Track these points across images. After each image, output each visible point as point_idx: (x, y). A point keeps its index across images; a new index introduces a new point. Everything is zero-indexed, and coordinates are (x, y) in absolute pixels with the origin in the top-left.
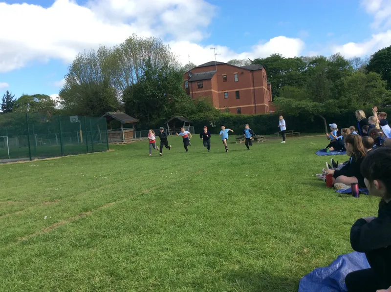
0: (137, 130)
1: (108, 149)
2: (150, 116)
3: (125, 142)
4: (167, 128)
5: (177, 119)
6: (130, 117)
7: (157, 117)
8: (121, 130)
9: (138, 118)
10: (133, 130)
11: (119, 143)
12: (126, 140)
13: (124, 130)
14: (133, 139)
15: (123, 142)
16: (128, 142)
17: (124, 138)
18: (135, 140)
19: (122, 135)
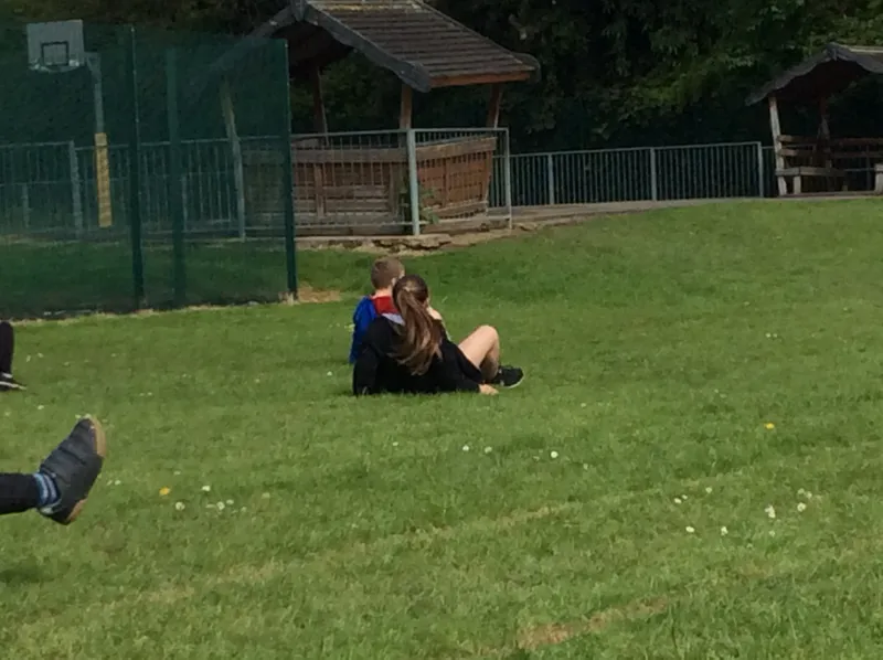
0: (524, 140)
1: (293, 288)
2: (638, 42)
3: (428, 239)
4: (768, 141)
5: (853, 68)
6: (472, 38)
7: (693, 51)
8: (396, 140)
9: (532, 48)
10: (486, 144)
11: (378, 243)
12: (431, 222)
13: (419, 138)
14: (490, 213)
15: (408, 237)
16: (445, 238)
17: (420, 209)
18: (505, 227)
19: (407, 183)
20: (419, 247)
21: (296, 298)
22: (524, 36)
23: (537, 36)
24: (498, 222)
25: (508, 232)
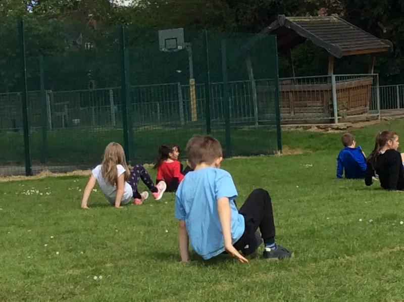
0: (386, 79)
1: (280, 148)
3: (342, 125)
6: (363, 34)
8: (327, 80)
9: (389, 36)
11: (318, 127)
12: (343, 117)
13: (337, 79)
14: (370, 113)
15: (332, 124)
16: (349, 124)
17: (338, 111)
18: (377, 119)
19: (332, 99)
20: (338, 129)
21: (281, 153)
22: (385, 31)
23: (391, 32)
24: (374, 117)
25: (379, 121)
